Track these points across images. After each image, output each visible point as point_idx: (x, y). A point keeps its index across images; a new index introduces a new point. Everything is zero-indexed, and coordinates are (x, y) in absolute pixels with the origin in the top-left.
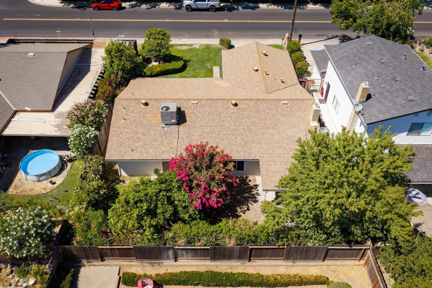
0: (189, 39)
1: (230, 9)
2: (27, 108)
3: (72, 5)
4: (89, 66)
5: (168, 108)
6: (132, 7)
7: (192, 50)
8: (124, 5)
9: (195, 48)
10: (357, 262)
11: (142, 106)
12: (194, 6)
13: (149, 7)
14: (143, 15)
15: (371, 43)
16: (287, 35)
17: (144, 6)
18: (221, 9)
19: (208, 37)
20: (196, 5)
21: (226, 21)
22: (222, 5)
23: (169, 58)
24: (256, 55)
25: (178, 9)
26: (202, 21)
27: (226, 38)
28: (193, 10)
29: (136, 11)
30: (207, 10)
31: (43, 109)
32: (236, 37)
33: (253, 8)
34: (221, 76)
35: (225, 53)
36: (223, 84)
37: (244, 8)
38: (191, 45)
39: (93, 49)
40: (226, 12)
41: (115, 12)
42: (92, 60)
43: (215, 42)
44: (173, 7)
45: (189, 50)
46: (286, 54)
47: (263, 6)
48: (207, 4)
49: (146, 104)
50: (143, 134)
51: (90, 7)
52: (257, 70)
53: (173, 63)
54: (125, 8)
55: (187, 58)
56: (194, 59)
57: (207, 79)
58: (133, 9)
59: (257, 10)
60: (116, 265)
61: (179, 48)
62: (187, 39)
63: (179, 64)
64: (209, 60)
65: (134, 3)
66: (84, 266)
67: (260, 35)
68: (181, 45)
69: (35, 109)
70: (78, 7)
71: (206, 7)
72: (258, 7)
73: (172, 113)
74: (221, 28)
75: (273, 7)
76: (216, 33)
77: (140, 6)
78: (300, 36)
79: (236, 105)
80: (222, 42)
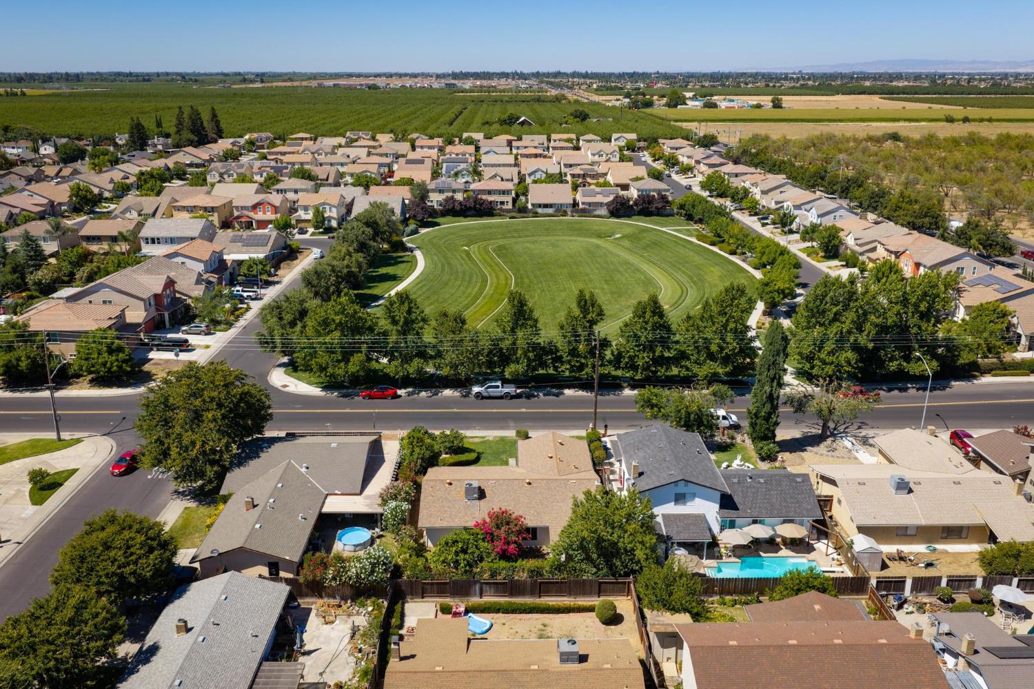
0: (481, 431)
1: (529, 397)
2: (337, 492)
3: (336, 394)
4: (383, 457)
5: (471, 485)
6: (409, 395)
7: (485, 442)
8: (399, 392)
9: (488, 440)
10: (625, 598)
11: (447, 485)
12: (485, 394)
13: (430, 394)
14: (423, 404)
15: (655, 431)
16: (591, 426)
17: (423, 394)
18: (518, 396)
19: (502, 428)
20: (487, 392)
21: (524, 410)
22: (518, 391)
23: (462, 450)
24: (552, 444)
25: (465, 396)
26: (495, 411)
27: (523, 429)
28: (483, 398)
29: (414, 399)
30: (501, 398)
31: (352, 492)
32: (535, 428)
33: (557, 395)
34: (517, 464)
35: (521, 443)
36: (520, 470)
37: (545, 395)
38: (484, 437)
39: (383, 441)
40: (523, 400)
41: (389, 401)
42: (385, 452)
43: (511, 434)
44: (458, 394)
45: (482, 442)
46: (585, 444)
47: (567, 392)
48: (501, 392)
49: (450, 484)
50: (448, 507)
51: (358, 396)
52: (551, 457)
53: (466, 454)
54: (400, 396)
55: (480, 451)
56: (488, 452)
57: (504, 467)
58: (411, 397)
59: (561, 397)
60: (433, 602)
61: (471, 440)
62: (478, 431)
63: (472, 456)
64: (504, 452)
65: (411, 390)
66: (408, 602)
67: (563, 426)
68: (472, 437)
69: (345, 492)
70: (344, 396)
71: (499, 394)
72: (563, 393)
73: (475, 488)
74: (518, 418)
75: (581, 393)
76: (512, 424)
77: (418, 394)
78: (606, 426)
79: (529, 484)
80: (518, 433)
